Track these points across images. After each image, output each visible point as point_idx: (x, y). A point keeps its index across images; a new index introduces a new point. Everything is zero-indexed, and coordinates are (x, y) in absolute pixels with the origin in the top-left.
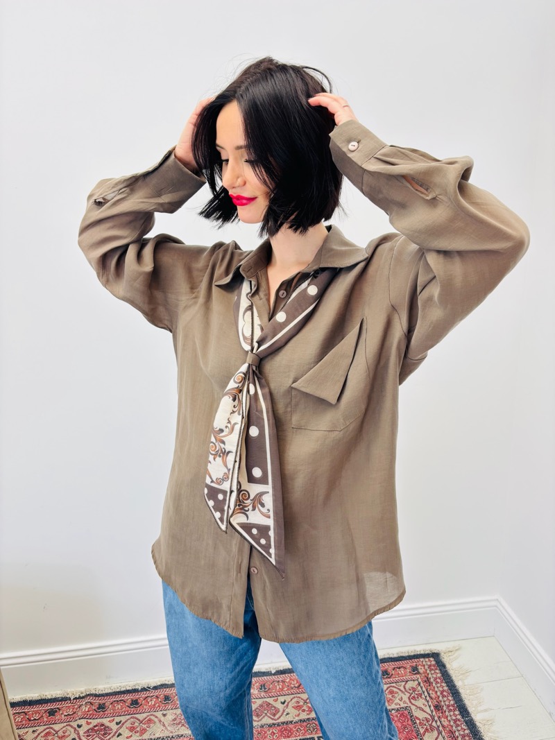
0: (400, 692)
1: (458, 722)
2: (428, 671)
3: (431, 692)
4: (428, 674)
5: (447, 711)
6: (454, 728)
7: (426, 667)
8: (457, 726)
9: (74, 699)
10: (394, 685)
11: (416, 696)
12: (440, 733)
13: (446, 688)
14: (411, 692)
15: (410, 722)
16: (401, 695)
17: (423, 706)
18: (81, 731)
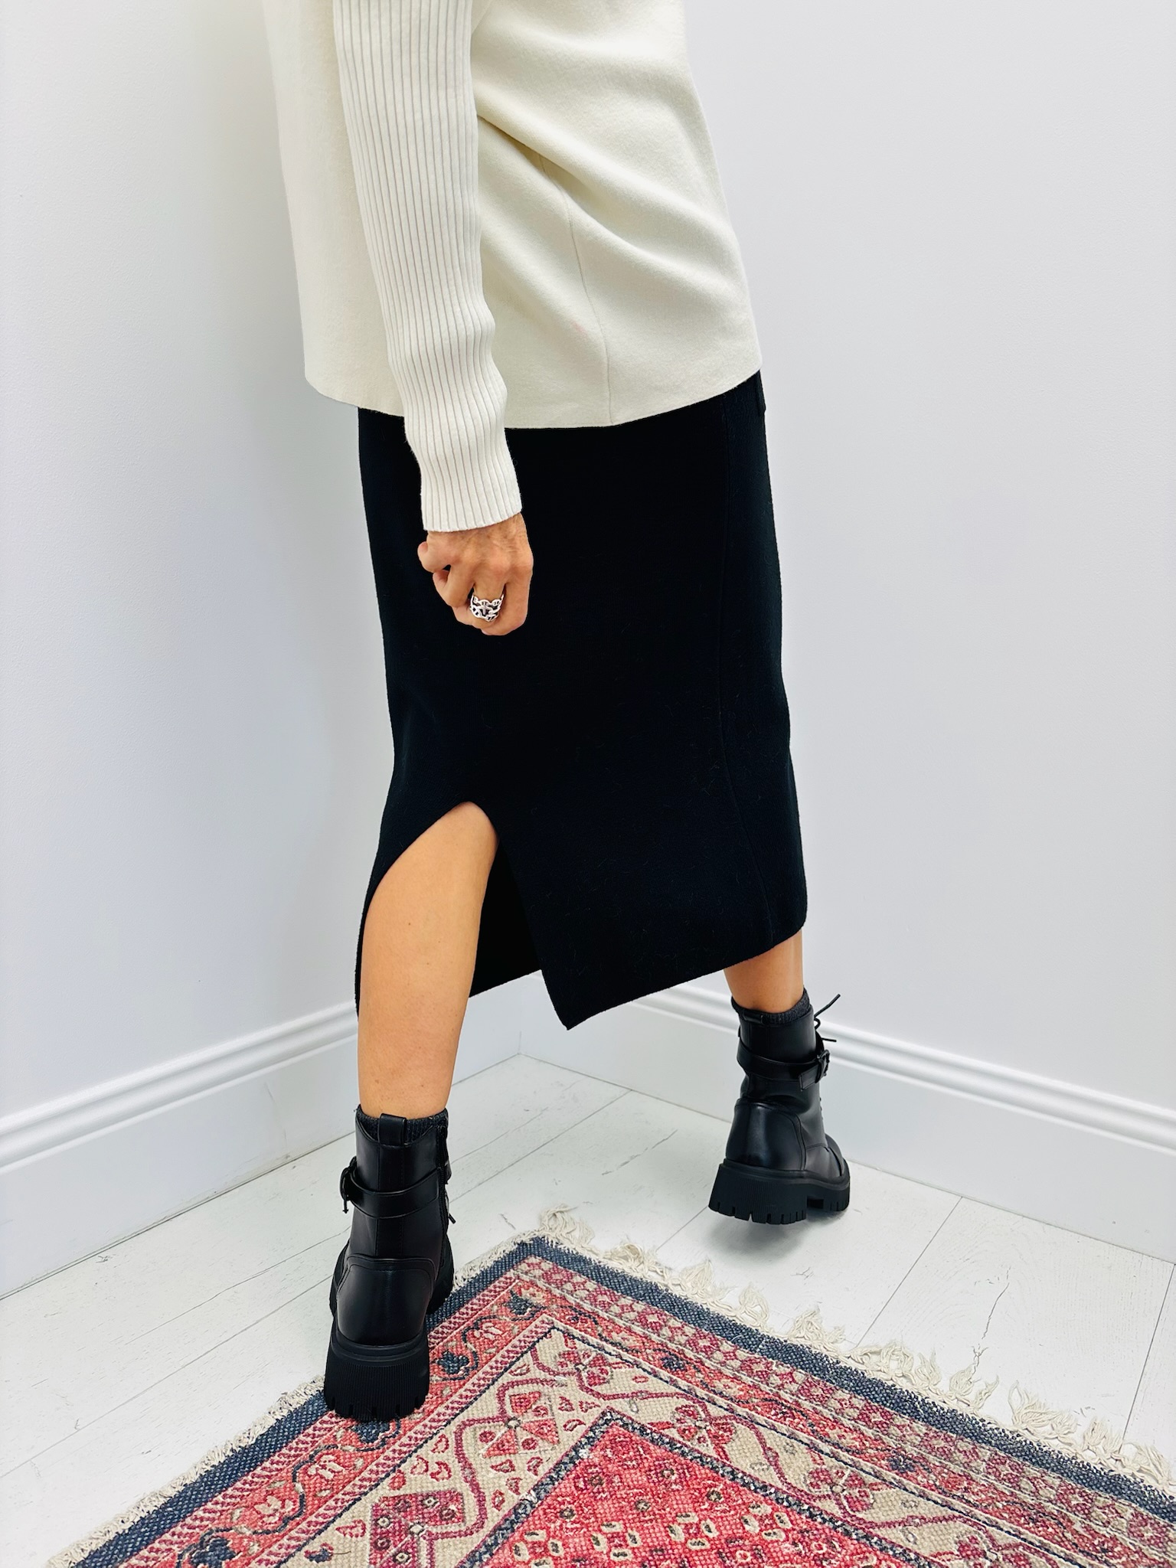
0: (545, 1389)
1: (756, 1368)
2: (557, 1292)
3: (617, 1338)
4: (564, 1298)
5: (702, 1356)
6: (763, 1386)
7: (541, 1283)
8: (765, 1376)
10: (507, 1378)
11: (596, 1370)
12: (752, 1424)
13: (640, 1307)
14: (571, 1367)
15: (658, 1451)
16: (555, 1393)
17: (639, 1387)
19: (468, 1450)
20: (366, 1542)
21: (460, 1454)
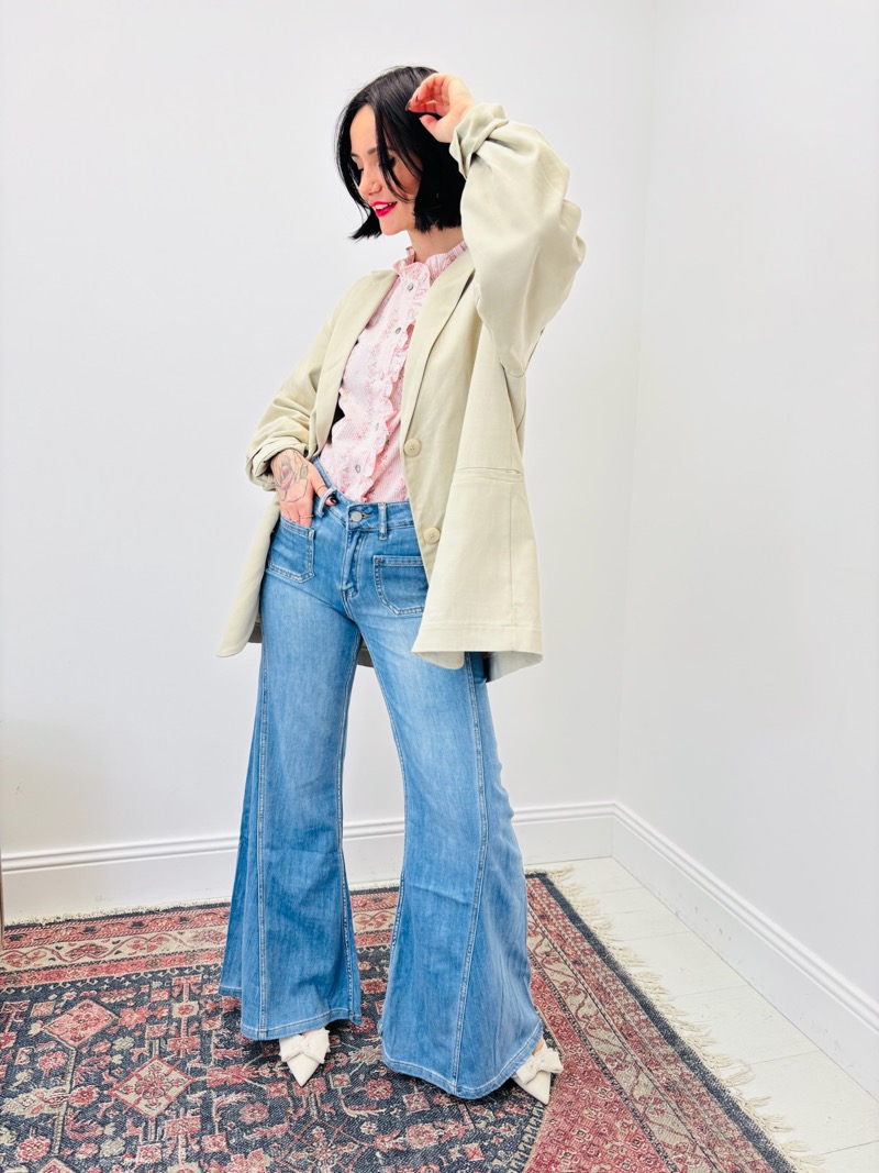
18: (62, 952)
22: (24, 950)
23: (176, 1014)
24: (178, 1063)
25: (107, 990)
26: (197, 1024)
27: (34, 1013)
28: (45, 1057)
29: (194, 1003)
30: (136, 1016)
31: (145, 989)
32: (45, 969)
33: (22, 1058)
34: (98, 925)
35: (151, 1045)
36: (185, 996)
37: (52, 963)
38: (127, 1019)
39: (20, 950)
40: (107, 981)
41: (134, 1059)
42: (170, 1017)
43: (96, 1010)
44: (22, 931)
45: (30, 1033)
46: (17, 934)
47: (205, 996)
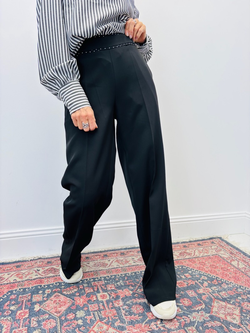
0: (210, 250)
2: (219, 243)
3: (225, 249)
5: (237, 254)
7: (218, 241)
8: (245, 259)
9: (31, 260)
10: (206, 248)
11: (219, 250)
12: (238, 261)
13: (231, 247)
14: (215, 249)
15: (221, 259)
16: (211, 251)
17: (224, 254)
18: (40, 272)
19: (196, 251)
20: (179, 253)
21: (195, 251)
22: (23, 272)
23: (100, 299)
24: (110, 323)
25: (64, 288)
26: (112, 304)
27: (34, 300)
28: (45, 322)
29: (106, 294)
30: (82, 300)
31: (81, 287)
32: (34, 279)
33: (34, 324)
34: (53, 261)
35: (94, 314)
36: (100, 291)
37: (36, 277)
38: (79, 302)
39: (21, 271)
40: (62, 284)
41: (88, 321)
42: (97, 300)
43: (62, 297)
44: (20, 264)
45: (35, 309)
46: (18, 264)
47: (110, 290)
